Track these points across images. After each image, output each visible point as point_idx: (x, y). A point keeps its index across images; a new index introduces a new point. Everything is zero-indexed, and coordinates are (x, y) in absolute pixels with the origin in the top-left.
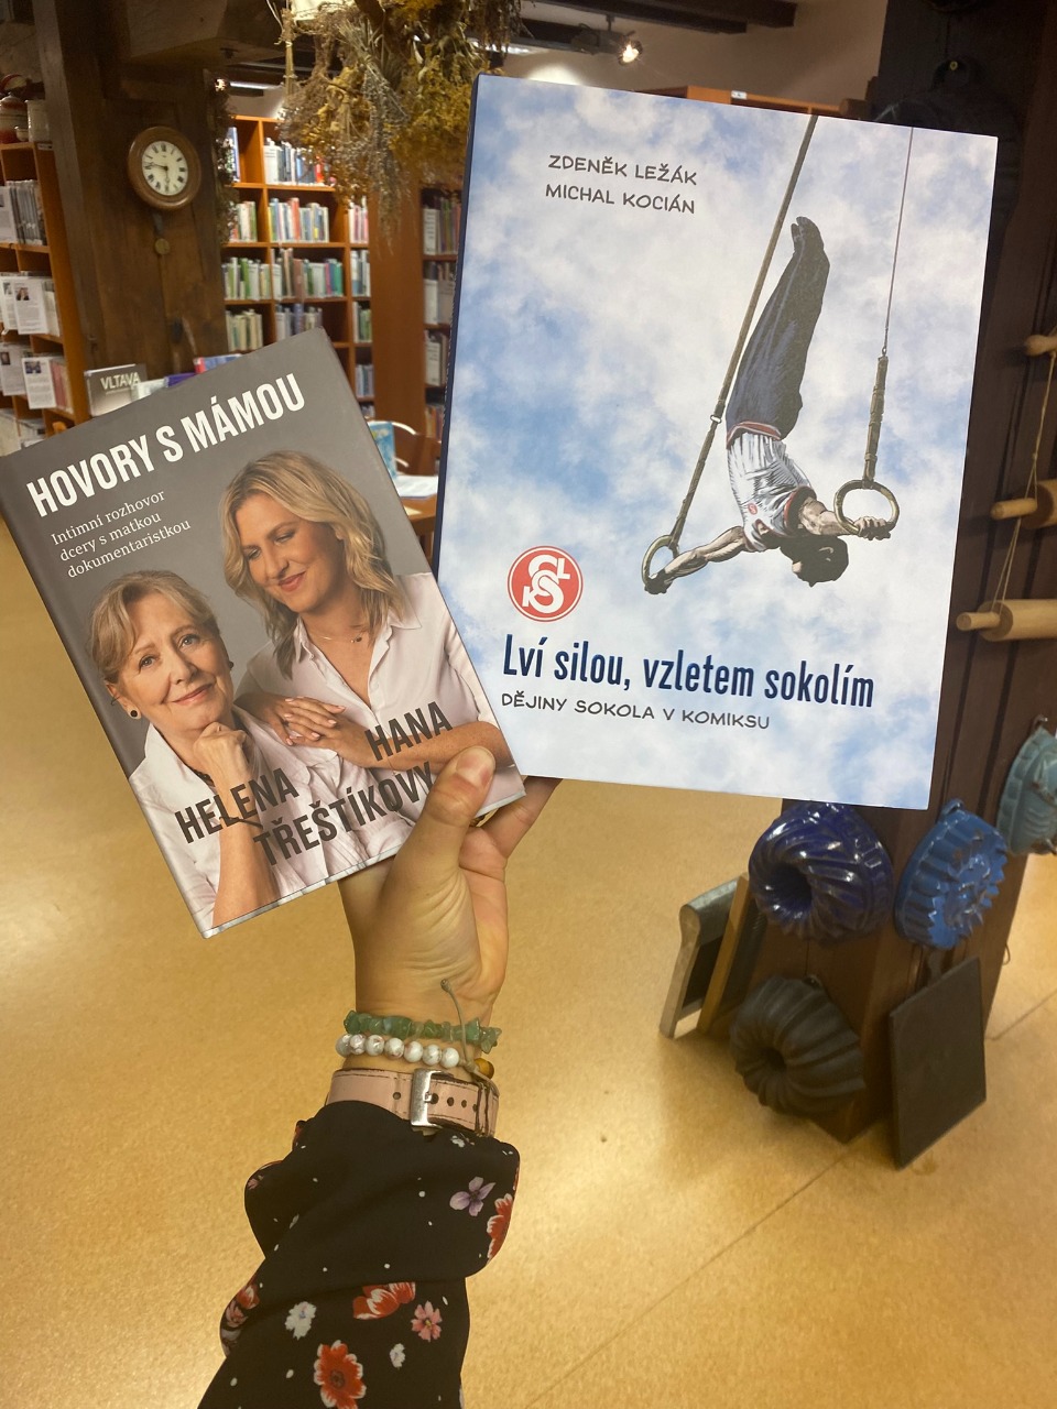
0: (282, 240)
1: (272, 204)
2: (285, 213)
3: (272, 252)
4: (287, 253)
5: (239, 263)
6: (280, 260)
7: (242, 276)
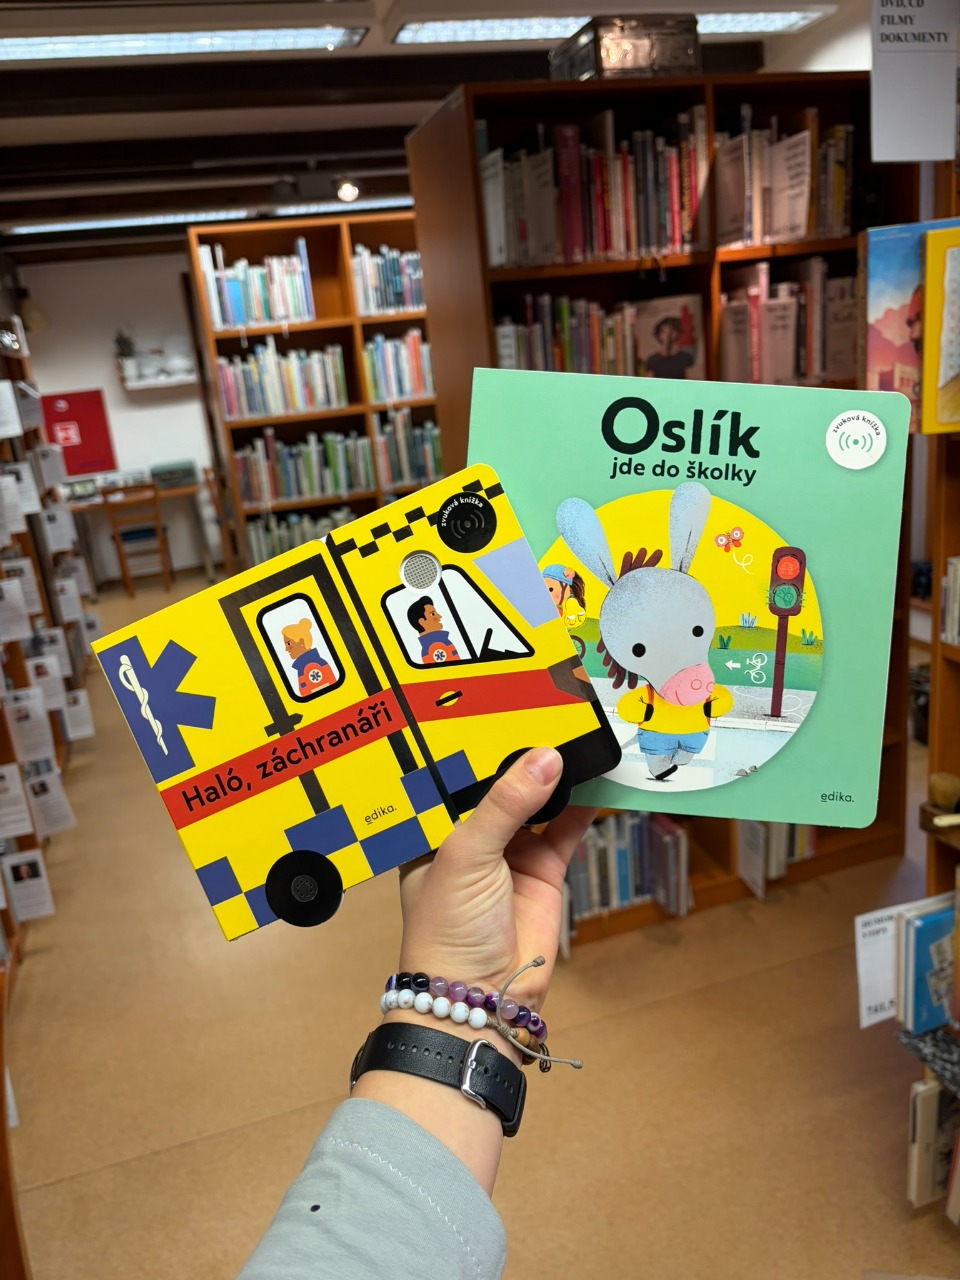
0: (391, 398)
1: (371, 346)
2: (397, 356)
3: (374, 420)
4: (400, 418)
5: (320, 440)
6: (388, 428)
7: (325, 461)
